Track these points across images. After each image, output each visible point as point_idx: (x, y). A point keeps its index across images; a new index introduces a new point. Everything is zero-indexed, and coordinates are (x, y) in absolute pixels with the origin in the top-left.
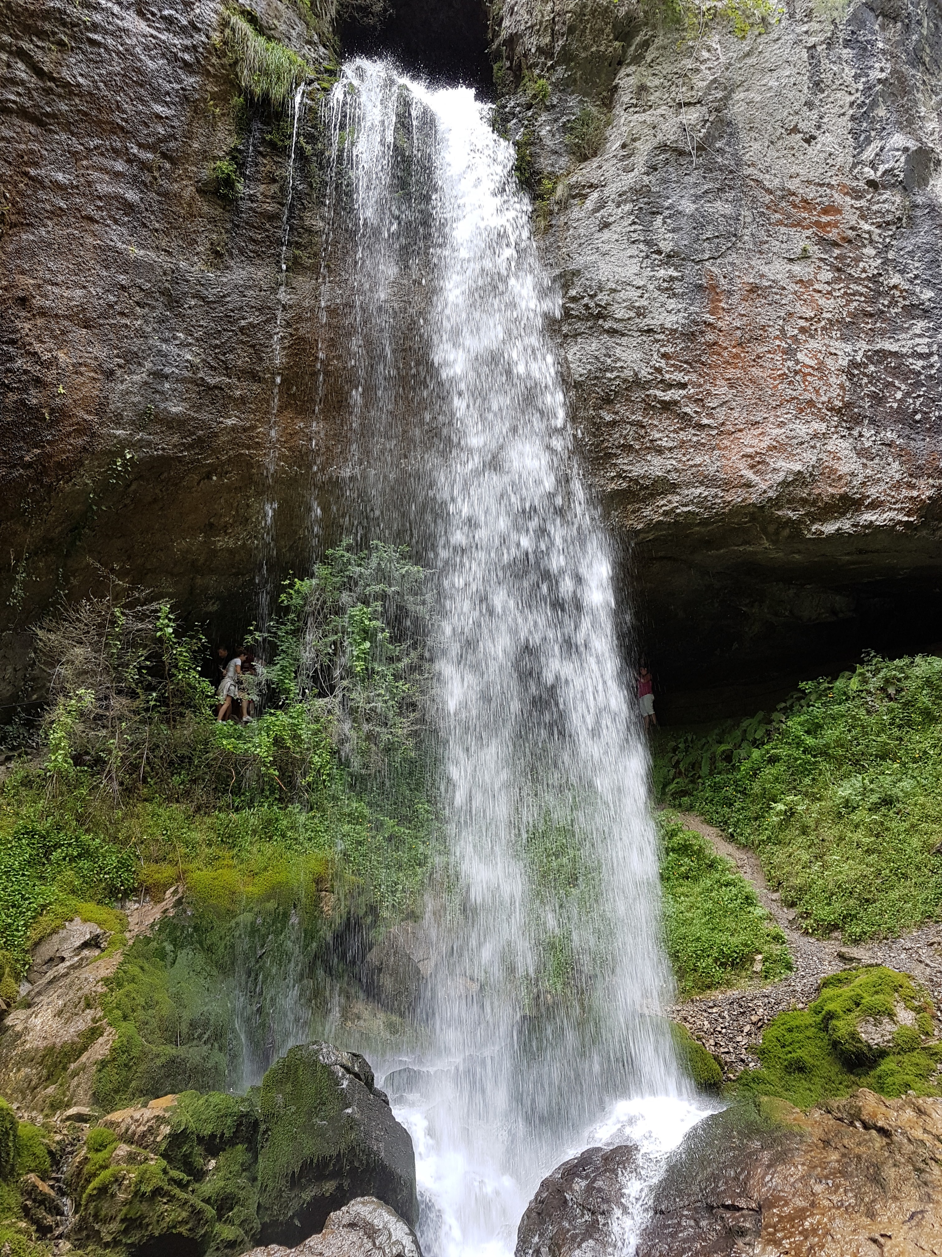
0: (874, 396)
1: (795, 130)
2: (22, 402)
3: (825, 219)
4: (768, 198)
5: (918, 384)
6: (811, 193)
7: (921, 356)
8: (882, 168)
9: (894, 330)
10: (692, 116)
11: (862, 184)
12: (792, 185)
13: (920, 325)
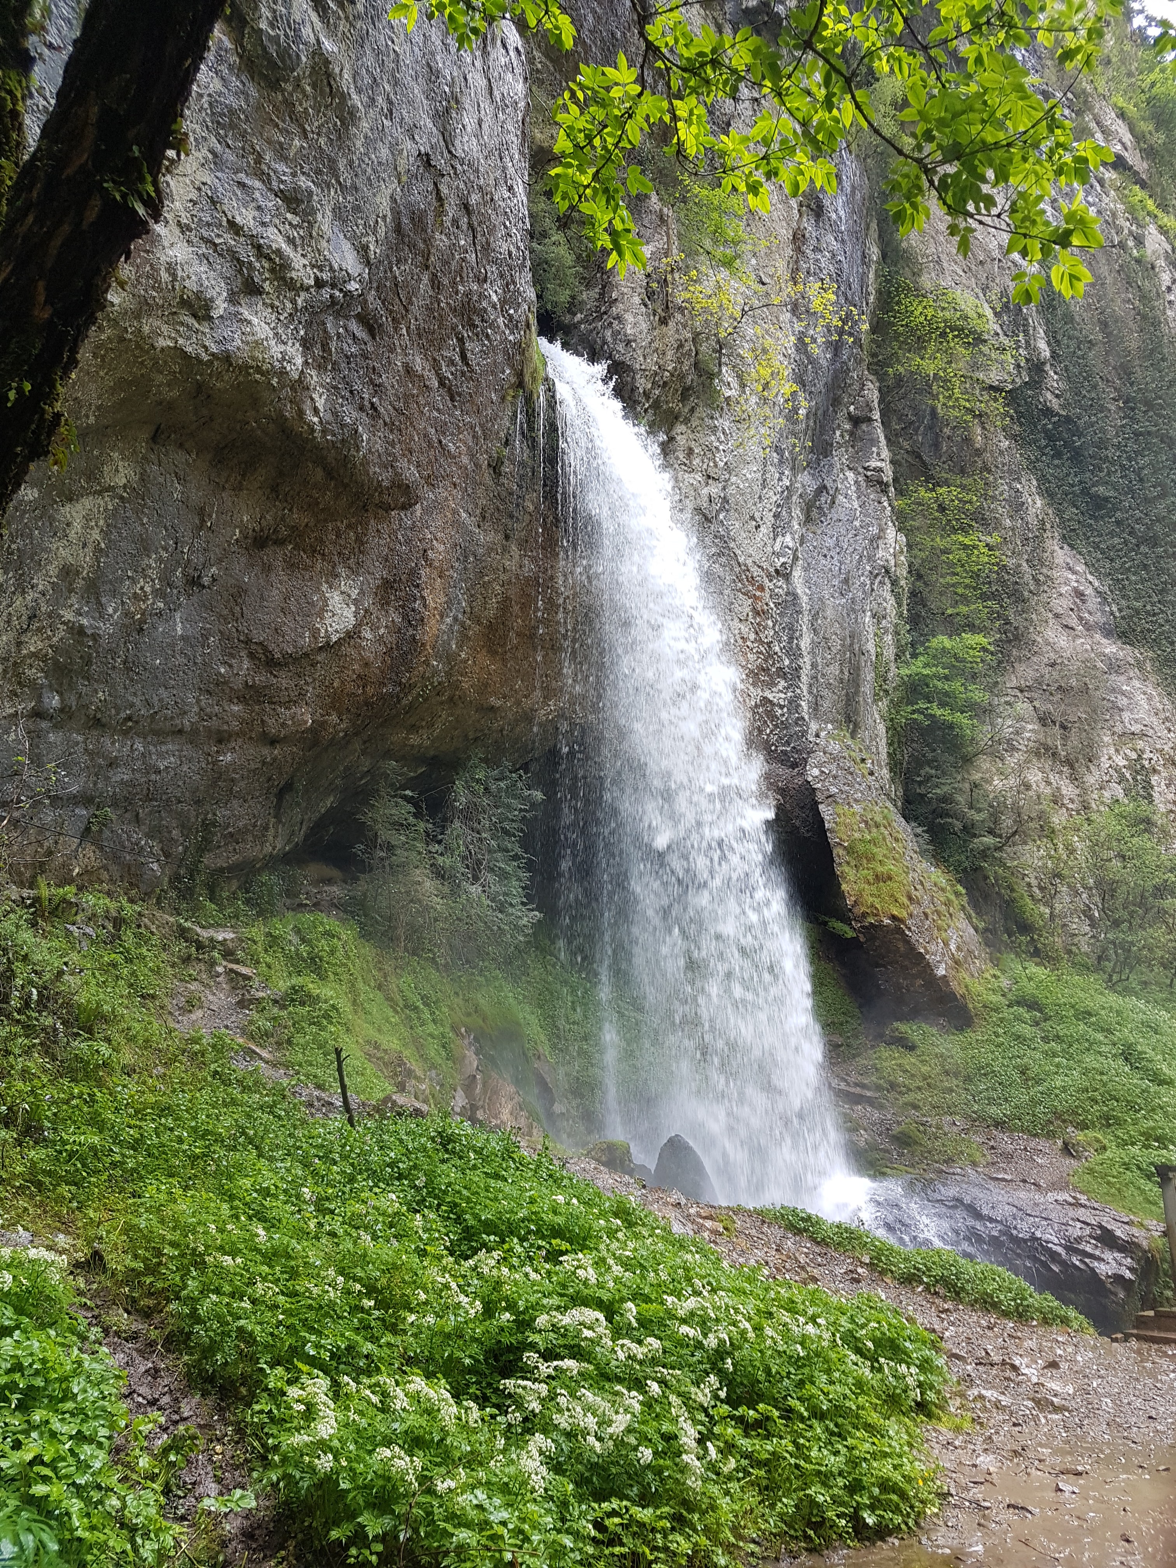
0: (758, 728)
1: (753, 518)
2: (414, 636)
3: (758, 593)
4: (737, 569)
5: (776, 726)
6: (755, 571)
7: (782, 707)
8: (782, 560)
9: (772, 684)
10: (714, 489)
11: (772, 570)
12: (749, 562)
13: (783, 683)
